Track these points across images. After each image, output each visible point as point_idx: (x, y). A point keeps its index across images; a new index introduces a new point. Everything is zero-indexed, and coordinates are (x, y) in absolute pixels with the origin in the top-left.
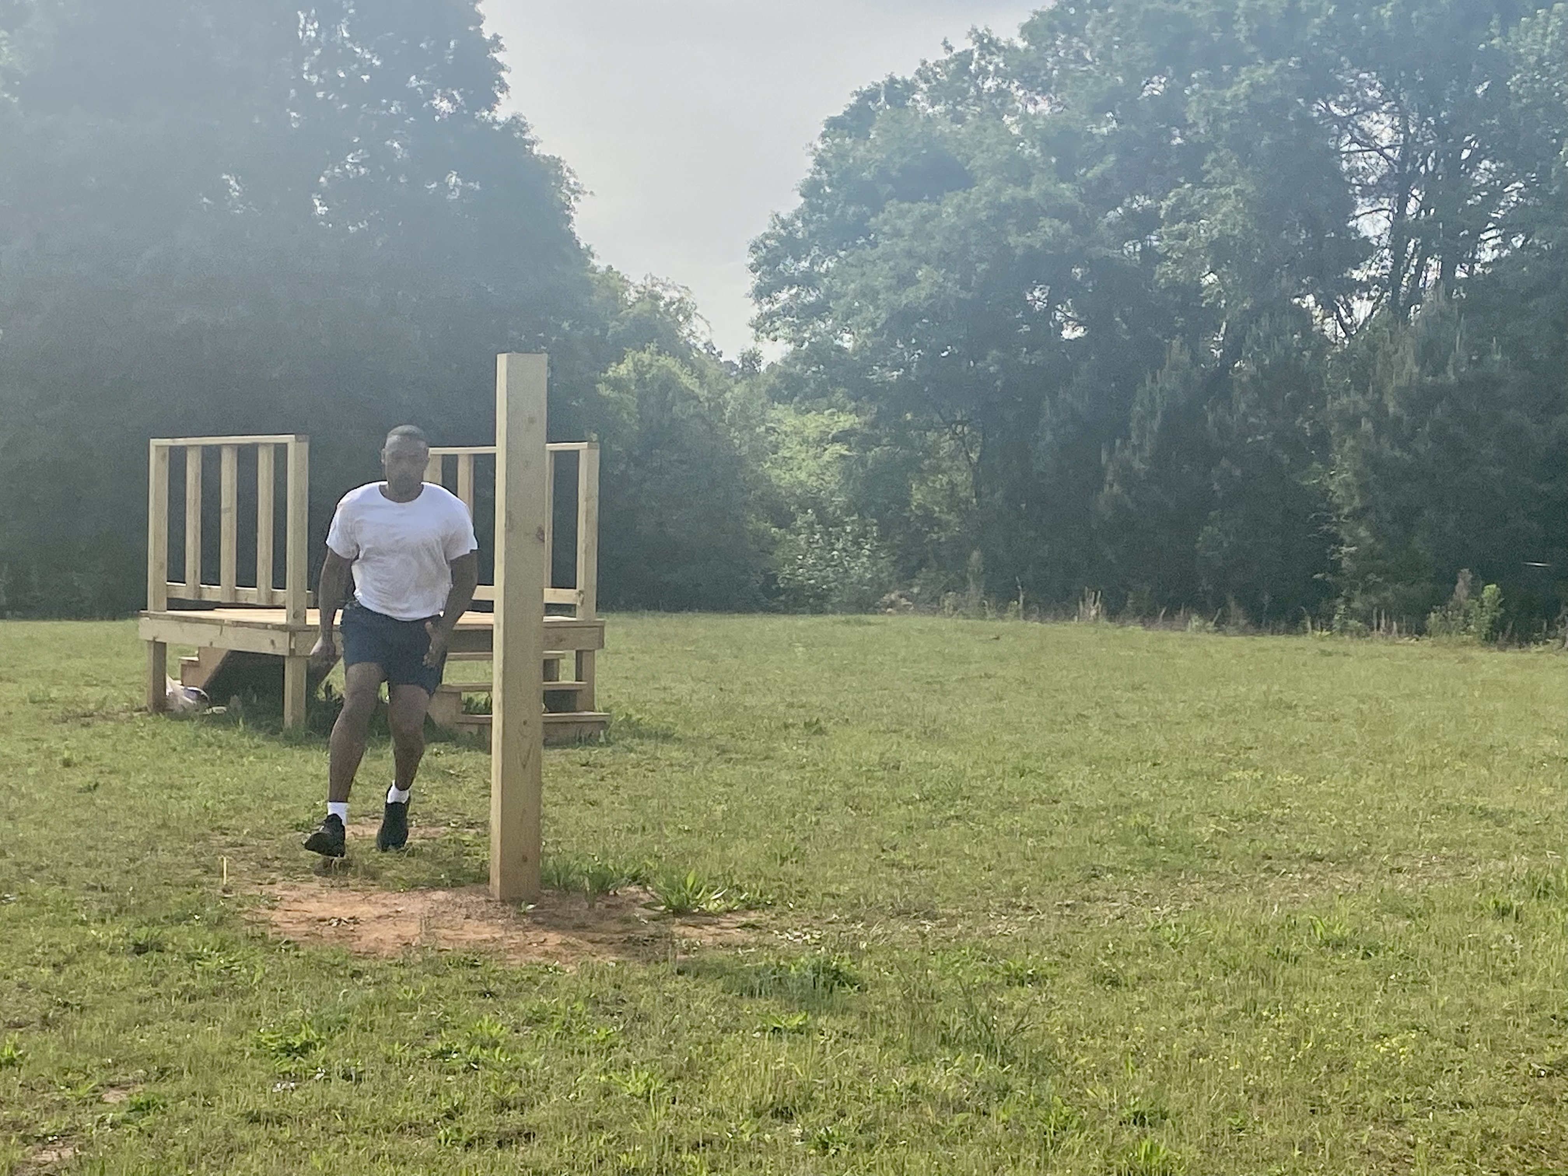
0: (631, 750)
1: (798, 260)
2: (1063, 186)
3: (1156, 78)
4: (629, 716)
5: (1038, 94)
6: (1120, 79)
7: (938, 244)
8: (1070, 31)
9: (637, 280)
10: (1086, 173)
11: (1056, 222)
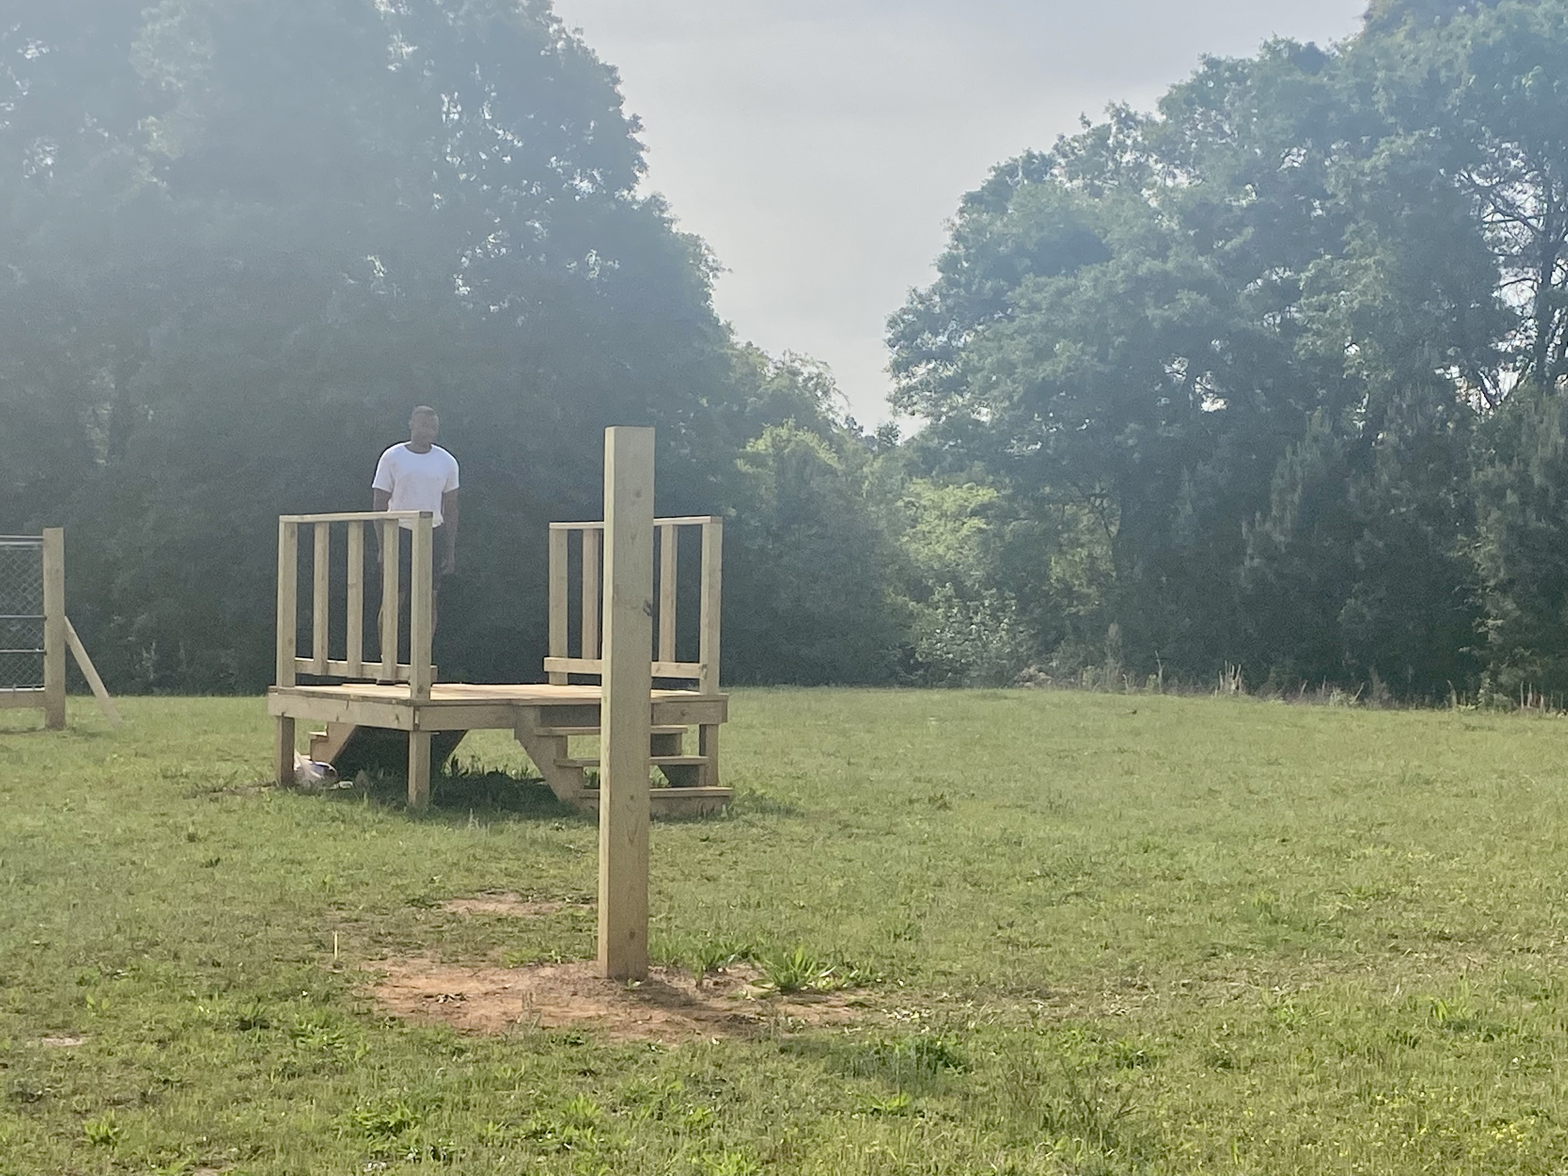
0: (752, 825)
1: (936, 334)
2: (1200, 259)
3: (1295, 150)
4: (753, 791)
5: (1176, 167)
6: (1258, 151)
7: (1075, 318)
8: (1208, 104)
9: (775, 355)
10: (1224, 245)
11: (1194, 295)
